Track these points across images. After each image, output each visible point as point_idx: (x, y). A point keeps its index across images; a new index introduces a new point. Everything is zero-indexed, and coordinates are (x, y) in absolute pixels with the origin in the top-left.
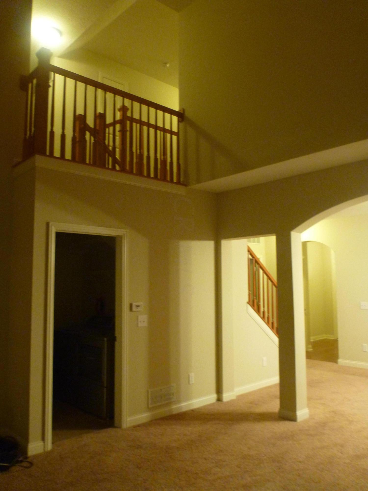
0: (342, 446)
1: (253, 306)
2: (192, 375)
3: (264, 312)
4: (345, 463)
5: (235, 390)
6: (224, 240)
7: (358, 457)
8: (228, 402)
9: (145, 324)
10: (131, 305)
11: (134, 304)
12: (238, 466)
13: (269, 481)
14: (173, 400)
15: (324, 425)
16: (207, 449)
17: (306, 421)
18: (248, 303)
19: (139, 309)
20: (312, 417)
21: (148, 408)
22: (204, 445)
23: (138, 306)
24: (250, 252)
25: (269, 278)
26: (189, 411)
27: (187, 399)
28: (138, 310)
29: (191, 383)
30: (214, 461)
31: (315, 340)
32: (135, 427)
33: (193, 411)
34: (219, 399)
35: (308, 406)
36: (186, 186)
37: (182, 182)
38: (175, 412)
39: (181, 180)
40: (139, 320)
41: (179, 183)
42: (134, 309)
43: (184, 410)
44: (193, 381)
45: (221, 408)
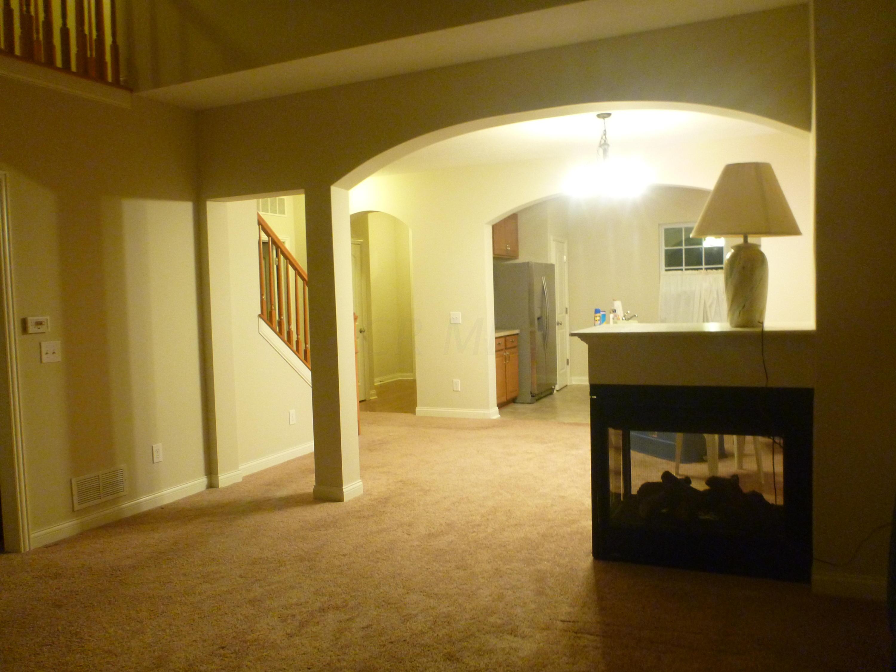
0: (410, 525)
1: (269, 321)
2: (158, 447)
3: (289, 333)
4: (412, 546)
5: (240, 468)
6: (211, 201)
7: (431, 535)
8: (227, 488)
9: (58, 357)
10: (24, 323)
11: (31, 320)
12: (241, 576)
13: (292, 588)
14: (122, 494)
15: (385, 501)
16: (187, 561)
17: (358, 500)
18: (260, 316)
19: (42, 329)
20: (367, 492)
21: (73, 511)
22: (183, 555)
23: (39, 324)
24: (262, 225)
25: (298, 272)
26: (156, 509)
27: (151, 490)
28: (39, 331)
29: (155, 461)
30: (199, 575)
31: (382, 383)
32: (47, 547)
33: (162, 508)
34: (212, 485)
35: (362, 477)
36: (131, 90)
37: (122, 84)
38: (128, 514)
39: (121, 79)
40: (44, 350)
41: (116, 83)
42: (31, 329)
43: (145, 509)
44: (160, 456)
45: (214, 497)
